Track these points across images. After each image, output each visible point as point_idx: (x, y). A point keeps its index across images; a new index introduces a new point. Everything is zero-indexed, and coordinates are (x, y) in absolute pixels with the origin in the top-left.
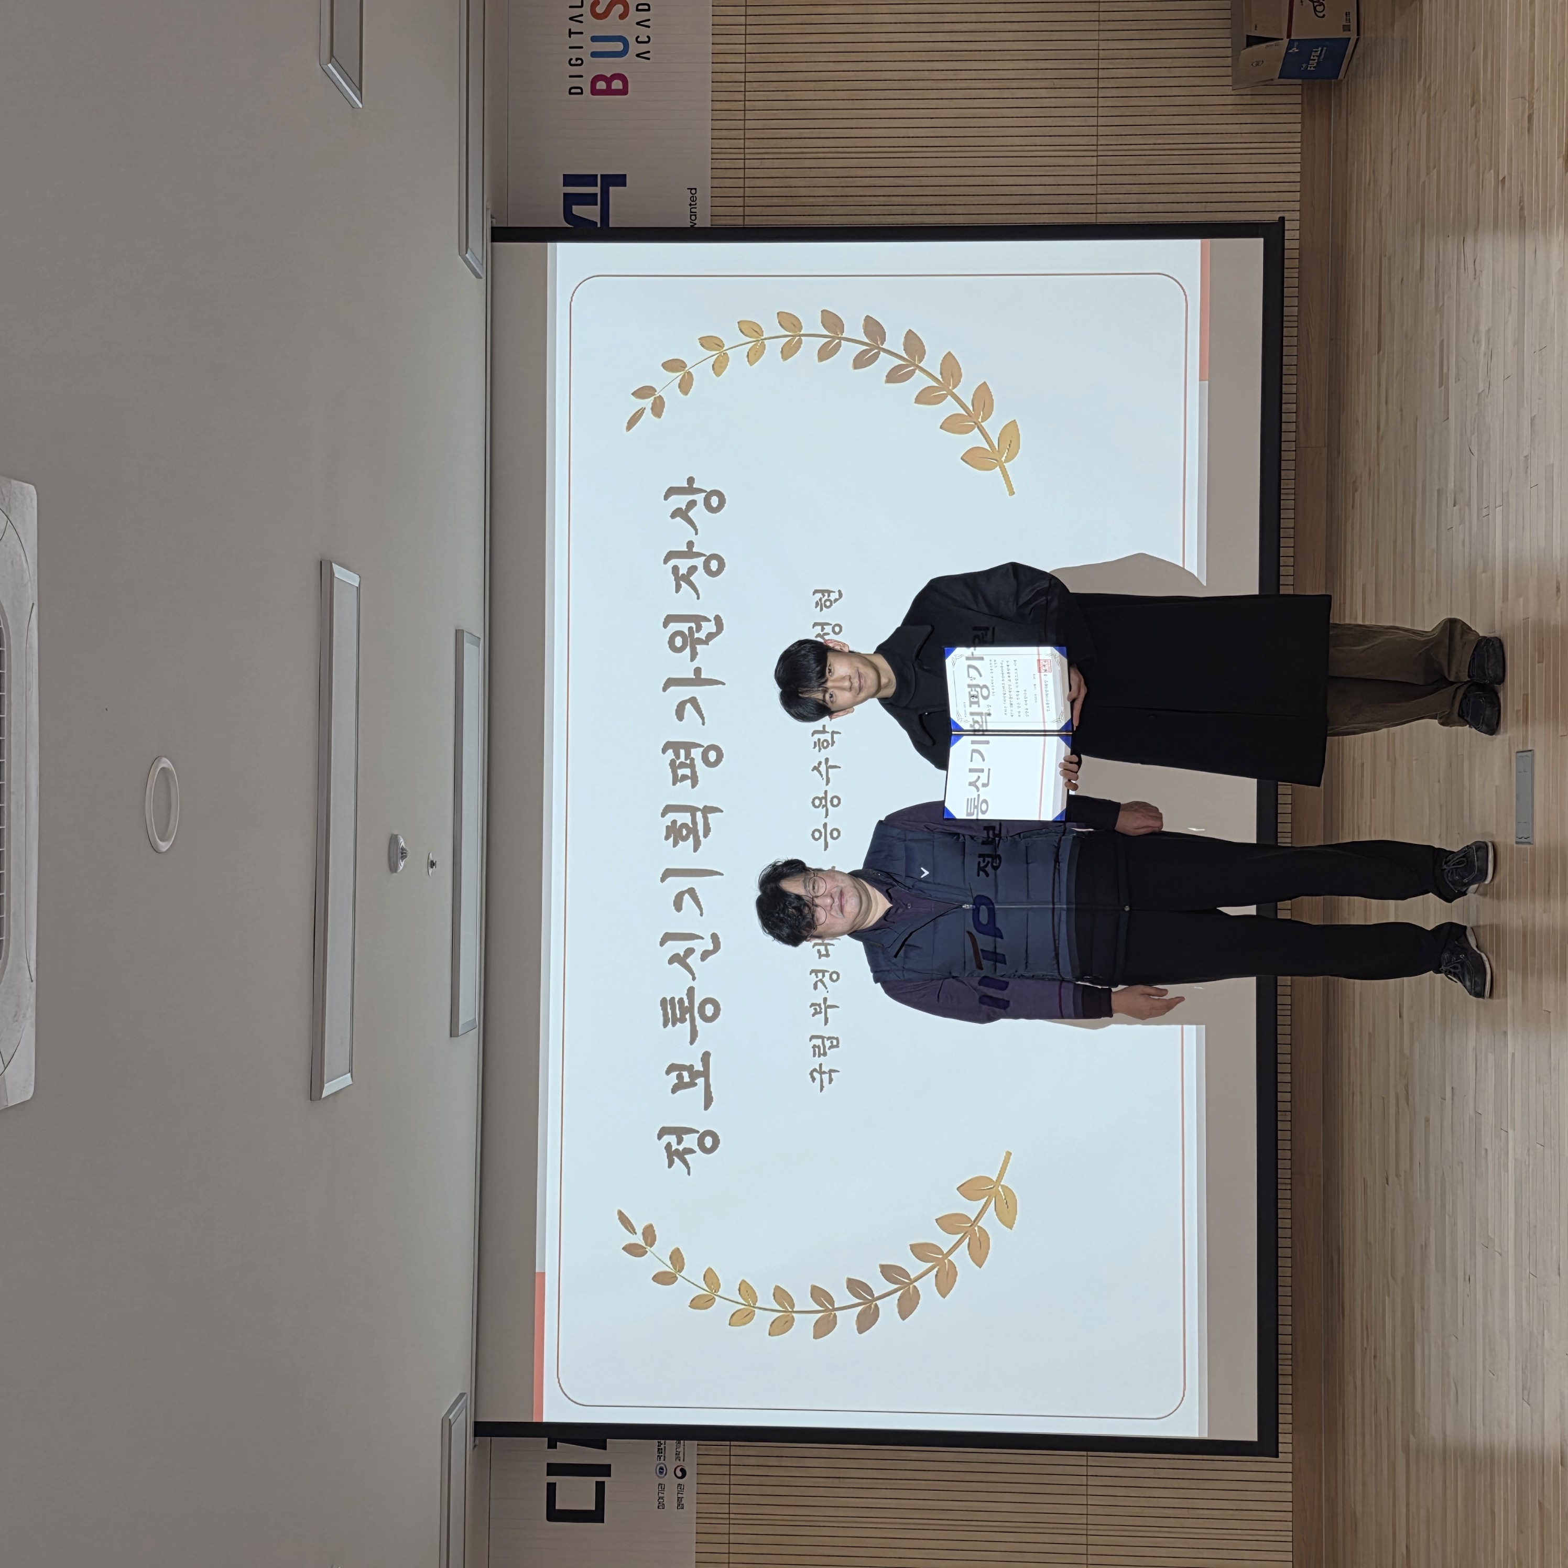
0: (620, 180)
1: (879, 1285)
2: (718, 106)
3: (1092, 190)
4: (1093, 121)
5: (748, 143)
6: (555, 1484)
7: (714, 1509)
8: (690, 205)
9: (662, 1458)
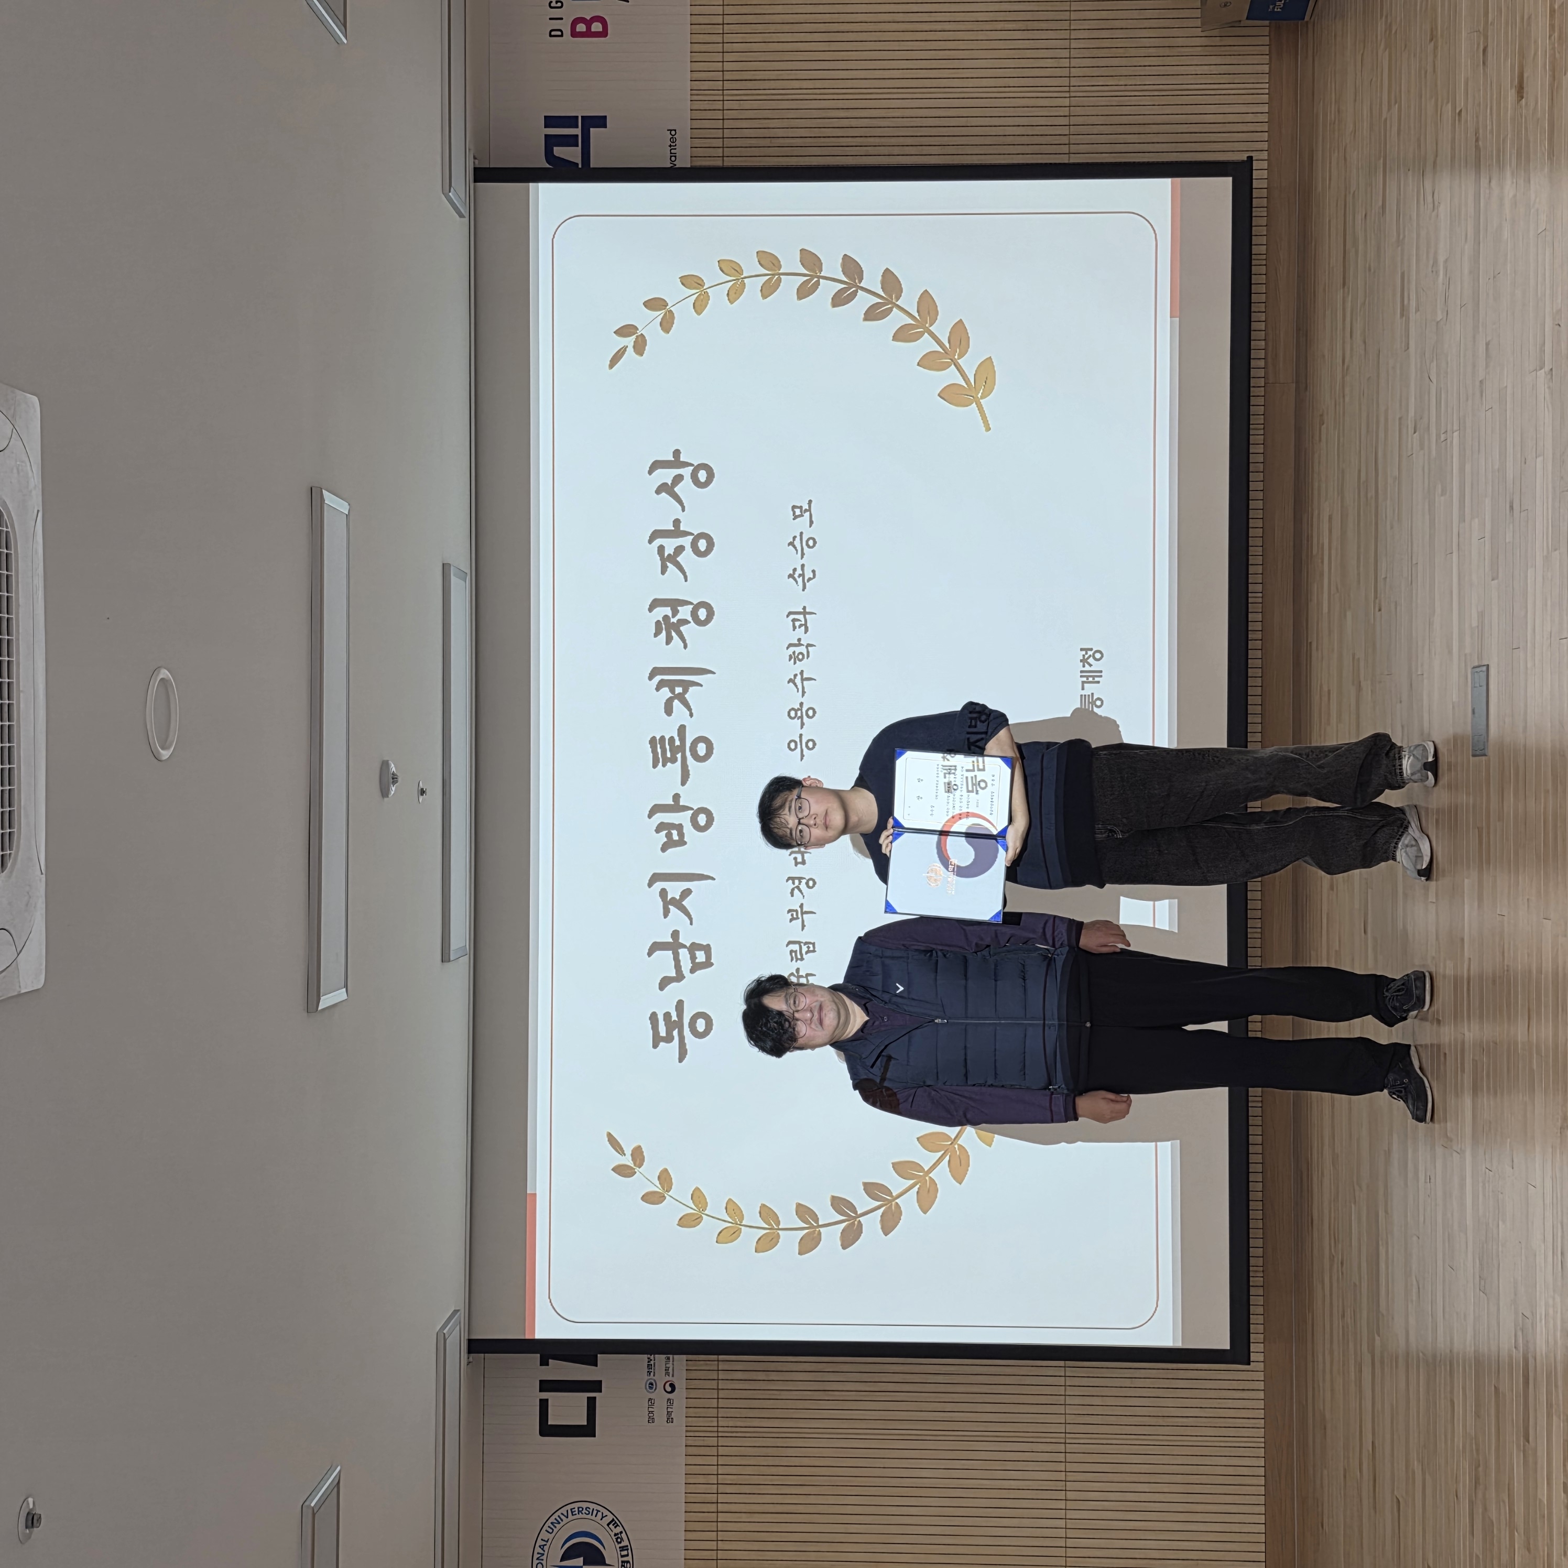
0: (601, 122)
1: (863, 1203)
2: (697, 47)
3: (1065, 130)
4: (1065, 63)
5: (727, 85)
6: (547, 1400)
7: (701, 1422)
8: (670, 146)
9: (652, 1374)
